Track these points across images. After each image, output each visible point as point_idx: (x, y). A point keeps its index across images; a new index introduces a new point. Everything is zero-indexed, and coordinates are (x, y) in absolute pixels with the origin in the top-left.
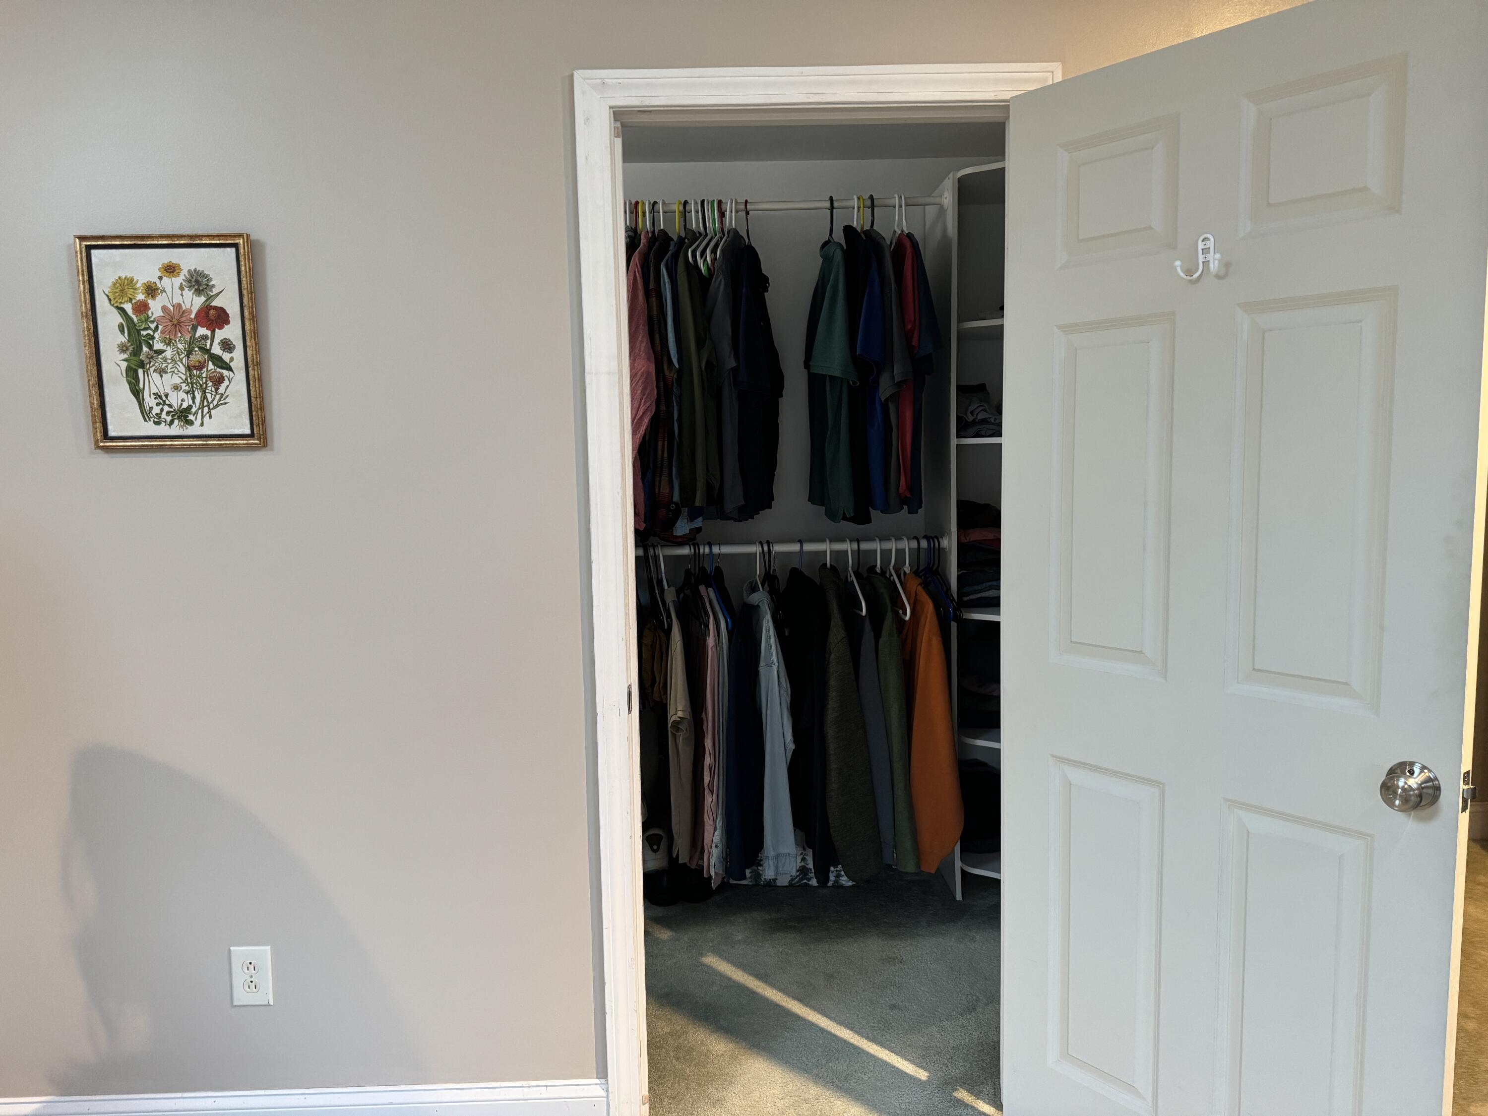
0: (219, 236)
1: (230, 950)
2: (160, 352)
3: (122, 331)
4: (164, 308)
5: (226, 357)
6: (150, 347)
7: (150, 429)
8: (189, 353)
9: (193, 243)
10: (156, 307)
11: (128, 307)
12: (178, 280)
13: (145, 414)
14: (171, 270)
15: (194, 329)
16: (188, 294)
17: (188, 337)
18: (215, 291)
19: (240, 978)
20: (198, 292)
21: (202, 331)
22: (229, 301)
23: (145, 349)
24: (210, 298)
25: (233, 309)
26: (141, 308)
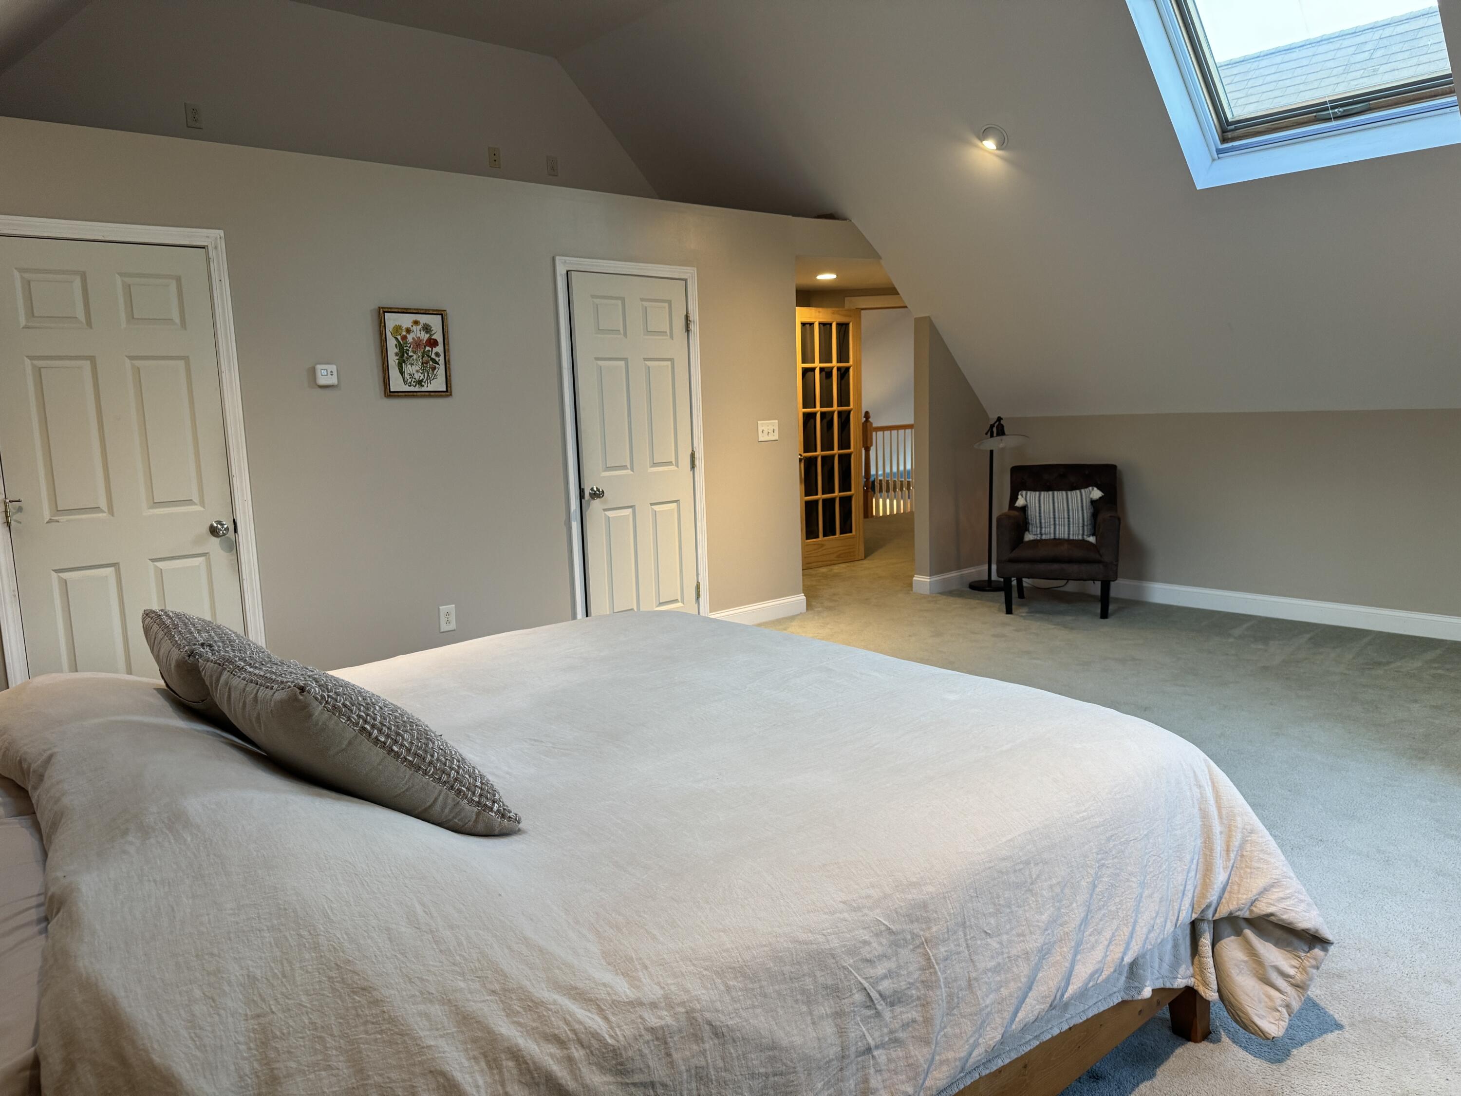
0: (436, 310)
1: (439, 609)
2: (411, 356)
3: (397, 347)
4: (413, 338)
5: (437, 359)
6: (408, 354)
7: (407, 388)
8: (423, 357)
9: (426, 312)
10: (410, 338)
11: (399, 337)
12: (419, 327)
13: (405, 382)
14: (416, 323)
15: (425, 347)
16: (423, 333)
17: (422, 350)
18: (433, 332)
19: (443, 620)
20: (427, 332)
21: (428, 348)
22: (438, 337)
23: (405, 355)
24: (431, 335)
25: (439, 339)
26: (404, 338)
